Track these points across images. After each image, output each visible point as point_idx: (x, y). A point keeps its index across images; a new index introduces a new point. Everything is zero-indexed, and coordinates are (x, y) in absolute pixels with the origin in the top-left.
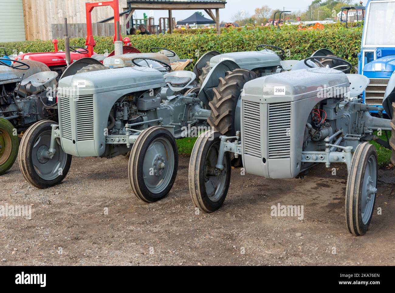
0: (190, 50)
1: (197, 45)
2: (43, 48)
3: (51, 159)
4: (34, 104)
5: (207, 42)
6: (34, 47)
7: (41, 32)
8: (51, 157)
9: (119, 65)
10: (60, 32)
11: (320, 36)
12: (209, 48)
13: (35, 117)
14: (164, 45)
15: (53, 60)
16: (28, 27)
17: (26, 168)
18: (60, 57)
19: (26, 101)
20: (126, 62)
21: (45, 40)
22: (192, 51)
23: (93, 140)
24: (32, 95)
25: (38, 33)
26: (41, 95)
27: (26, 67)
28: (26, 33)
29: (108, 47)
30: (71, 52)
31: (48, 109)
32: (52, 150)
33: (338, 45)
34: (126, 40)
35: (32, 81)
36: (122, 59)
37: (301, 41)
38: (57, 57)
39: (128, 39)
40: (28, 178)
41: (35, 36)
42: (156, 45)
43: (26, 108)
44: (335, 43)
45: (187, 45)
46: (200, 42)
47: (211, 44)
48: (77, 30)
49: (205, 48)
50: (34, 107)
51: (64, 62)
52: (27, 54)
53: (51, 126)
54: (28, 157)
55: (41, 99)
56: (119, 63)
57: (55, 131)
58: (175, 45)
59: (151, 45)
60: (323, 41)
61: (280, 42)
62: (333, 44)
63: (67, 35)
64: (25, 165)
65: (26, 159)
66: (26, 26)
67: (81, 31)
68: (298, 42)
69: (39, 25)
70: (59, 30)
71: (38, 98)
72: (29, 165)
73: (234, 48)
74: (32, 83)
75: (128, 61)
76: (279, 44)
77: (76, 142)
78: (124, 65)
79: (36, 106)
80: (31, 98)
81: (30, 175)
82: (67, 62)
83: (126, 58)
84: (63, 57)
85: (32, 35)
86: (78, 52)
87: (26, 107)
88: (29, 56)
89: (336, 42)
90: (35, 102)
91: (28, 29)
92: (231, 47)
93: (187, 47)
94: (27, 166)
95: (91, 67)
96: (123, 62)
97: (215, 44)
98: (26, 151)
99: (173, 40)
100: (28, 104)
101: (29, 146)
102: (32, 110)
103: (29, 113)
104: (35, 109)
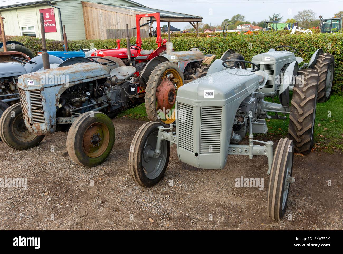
0: (206, 48)
1: (211, 45)
2: (103, 45)
3: (157, 159)
4: (119, 93)
5: (218, 43)
6: (97, 44)
7: (95, 34)
8: (157, 157)
9: (175, 60)
10: (111, 34)
11: (306, 39)
12: (220, 46)
13: (120, 104)
14: (187, 44)
15: (119, 55)
16: (87, 31)
17: (137, 173)
18: (123, 53)
19: (113, 91)
20: (180, 58)
21: (103, 39)
22: (207, 48)
23: (219, 154)
24: (116, 86)
25: (94, 35)
26: (123, 85)
27: (114, 64)
28: (86, 35)
29: (148, 45)
30: (131, 49)
31: (131, 98)
32: (158, 151)
33: (321, 46)
34: (165, 41)
35: (116, 74)
36: (177, 56)
37: (291, 43)
38: (120, 53)
39: (166, 40)
40: (138, 182)
41: (92, 36)
42: (181, 44)
43: (113, 98)
44: (318, 44)
45: (203, 44)
46: (213, 42)
47: (222, 44)
48: (121, 33)
49: (217, 46)
50: (119, 96)
51: (127, 56)
52: (101, 50)
53: (158, 128)
54: (139, 163)
55: (124, 89)
56: (174, 59)
57: (162, 133)
58: (195, 44)
59: (178, 44)
60: (308, 43)
61: (274, 43)
62: (317, 45)
63: (128, 37)
64: (136, 170)
65: (137, 165)
66: (86, 30)
67: (124, 34)
68: (288, 43)
69: (94, 30)
70: (111, 33)
71: (122, 88)
72: (140, 170)
73: (238, 47)
74: (117, 76)
75: (181, 57)
76: (273, 44)
77: (199, 155)
78: (178, 60)
79: (121, 95)
80: (116, 88)
81: (140, 179)
82: (129, 56)
83: (179, 55)
84: (125, 52)
85: (90, 36)
86: (134, 49)
87: (113, 96)
88: (103, 52)
89: (320, 44)
90: (120, 92)
91: (87, 32)
92: (236, 46)
93: (204, 46)
94: (138, 172)
95: (165, 63)
96: (178, 58)
97: (224, 44)
98: (138, 157)
99: (193, 41)
100: (115, 94)
101: (140, 151)
102: (118, 99)
103: (115, 101)
104: (120, 97)
